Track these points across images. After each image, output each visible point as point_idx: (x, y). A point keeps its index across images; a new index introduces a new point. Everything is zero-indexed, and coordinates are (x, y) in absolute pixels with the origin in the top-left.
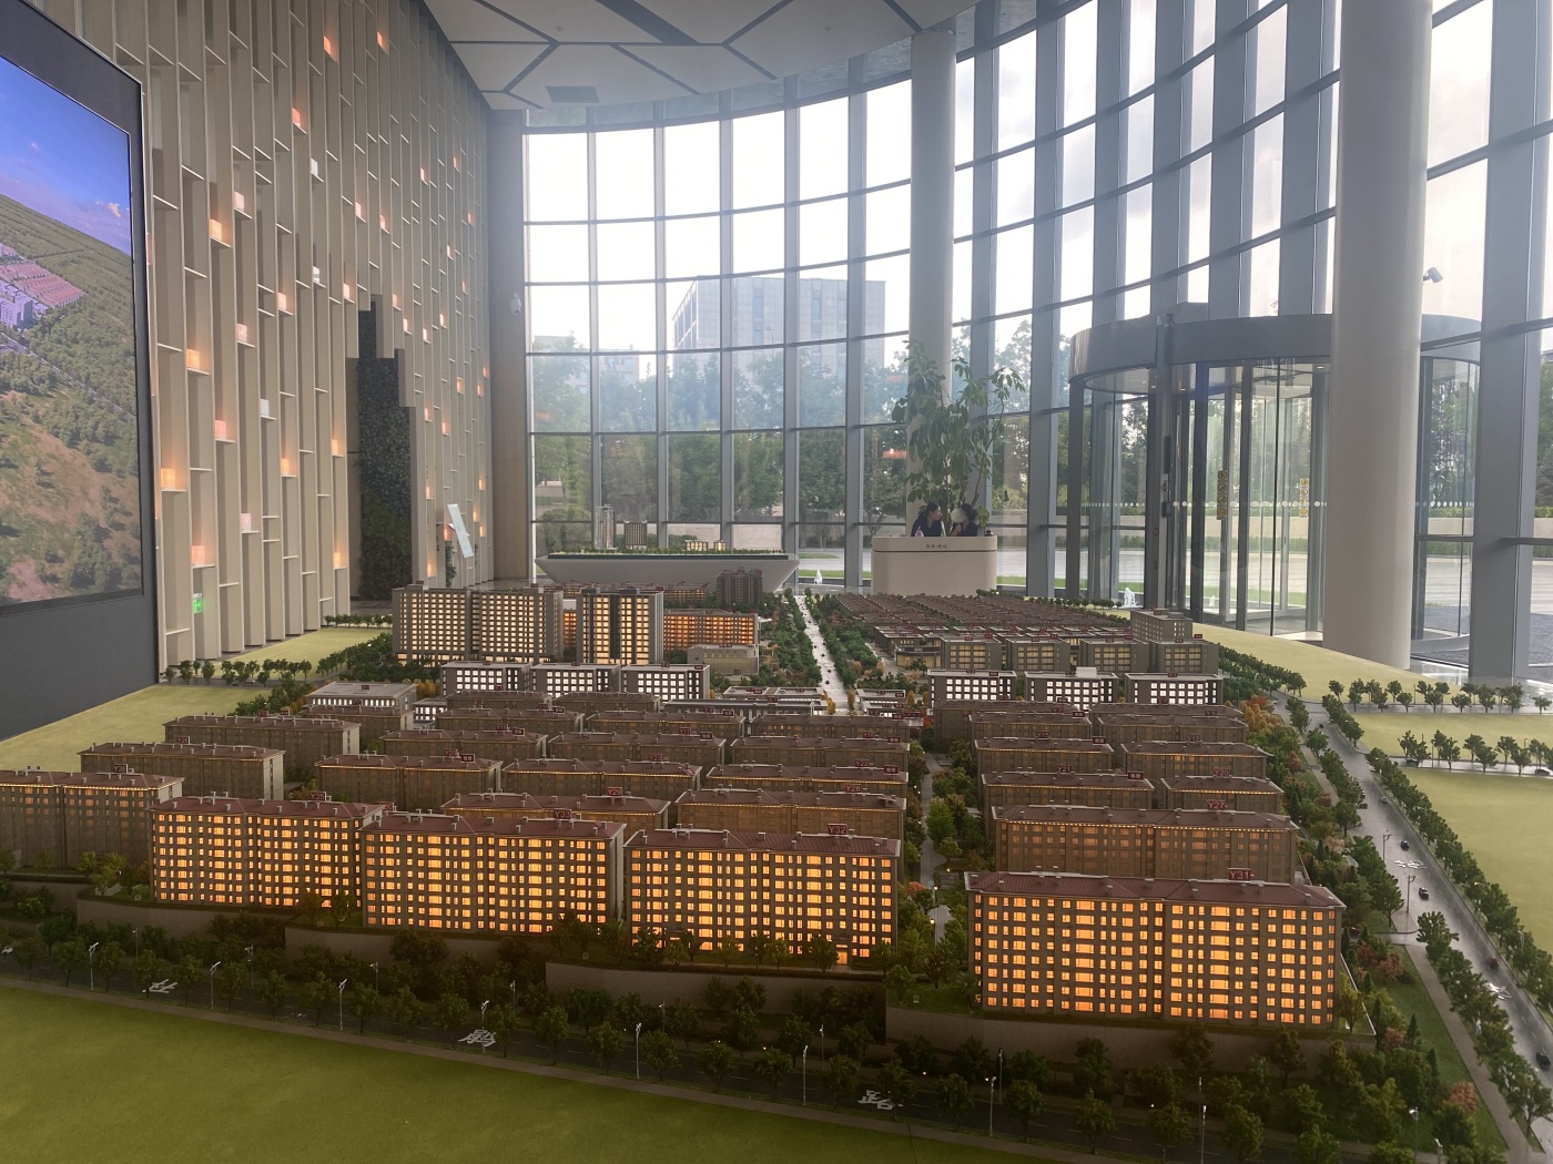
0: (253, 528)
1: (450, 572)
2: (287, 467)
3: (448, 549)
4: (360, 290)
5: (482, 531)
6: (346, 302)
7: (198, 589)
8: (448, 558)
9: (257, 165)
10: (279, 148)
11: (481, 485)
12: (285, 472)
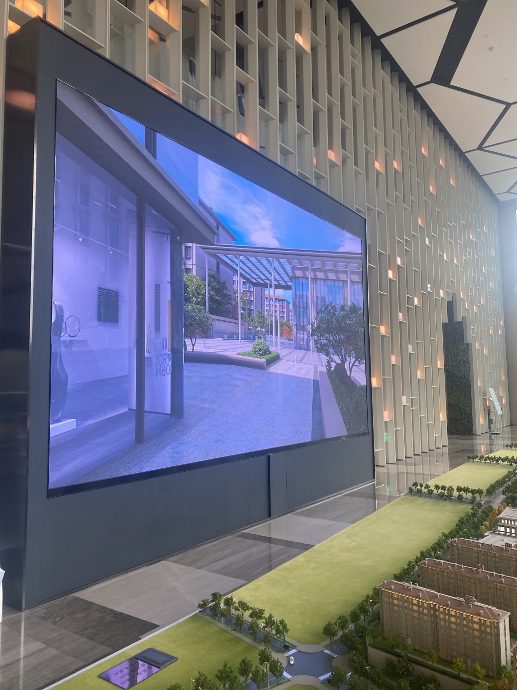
0: (407, 403)
1: (490, 422)
2: (420, 375)
3: (489, 410)
4: (447, 292)
5: (504, 401)
6: (442, 298)
7: (386, 431)
8: (489, 415)
9: (406, 245)
10: (414, 236)
11: (503, 378)
12: (419, 377)
